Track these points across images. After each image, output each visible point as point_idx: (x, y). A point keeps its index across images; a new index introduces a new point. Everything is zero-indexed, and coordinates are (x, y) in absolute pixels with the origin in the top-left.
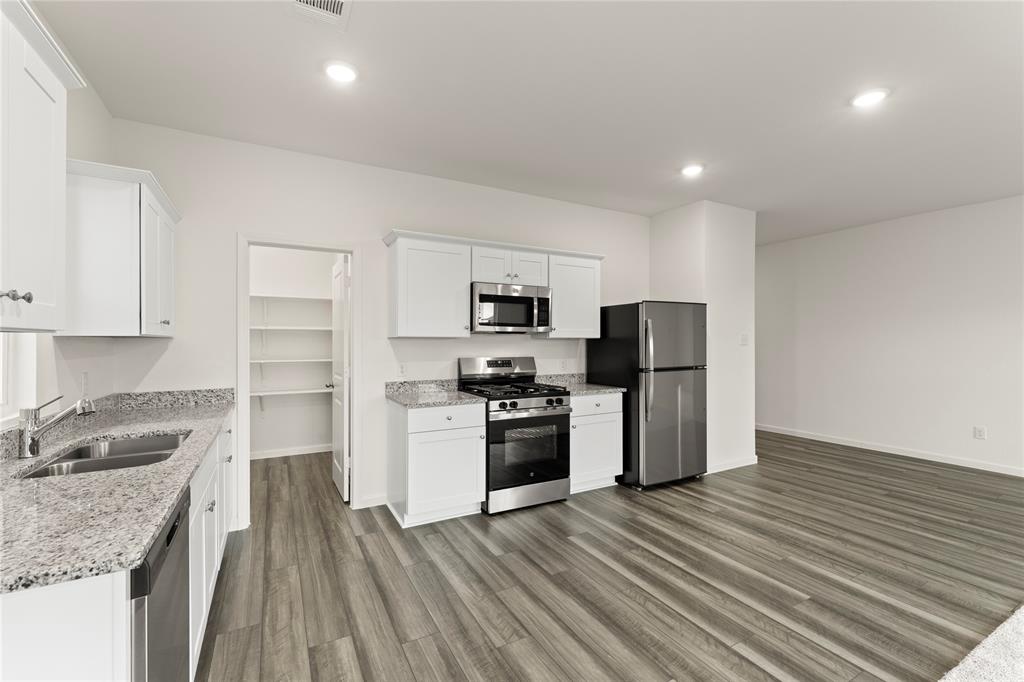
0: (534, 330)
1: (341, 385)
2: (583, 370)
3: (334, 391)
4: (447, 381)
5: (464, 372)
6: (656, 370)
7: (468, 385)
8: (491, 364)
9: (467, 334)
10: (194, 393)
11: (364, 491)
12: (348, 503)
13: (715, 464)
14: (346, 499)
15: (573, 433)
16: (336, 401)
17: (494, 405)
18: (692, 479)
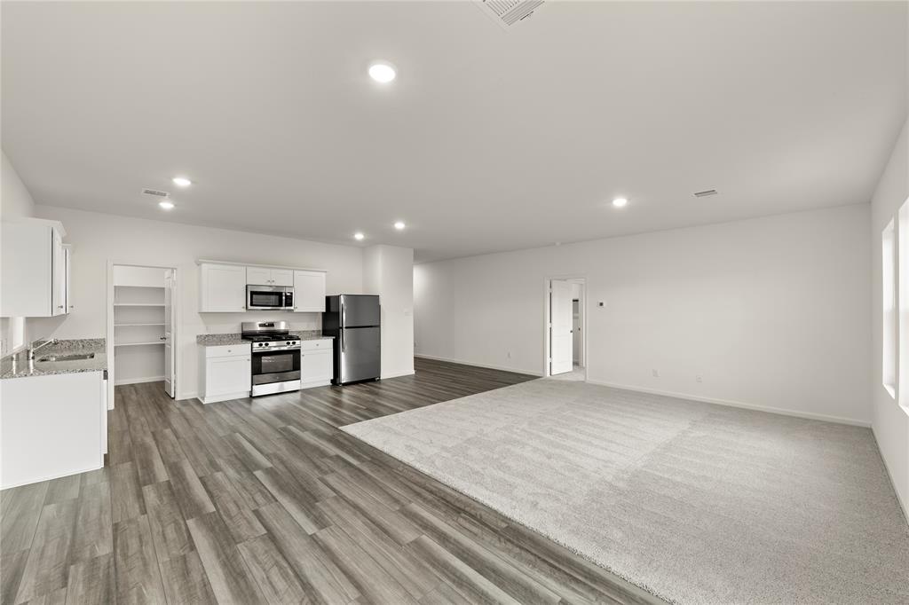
0: (282, 308)
1: (170, 338)
2: (321, 329)
3: (166, 342)
4: (235, 334)
5: (245, 330)
6: (346, 328)
7: (247, 336)
8: (261, 325)
9: (244, 310)
10: (82, 341)
11: (182, 390)
12: (174, 398)
13: (386, 373)
14: (173, 396)
15: (302, 358)
16: (167, 346)
17: (256, 345)
18: (373, 380)
